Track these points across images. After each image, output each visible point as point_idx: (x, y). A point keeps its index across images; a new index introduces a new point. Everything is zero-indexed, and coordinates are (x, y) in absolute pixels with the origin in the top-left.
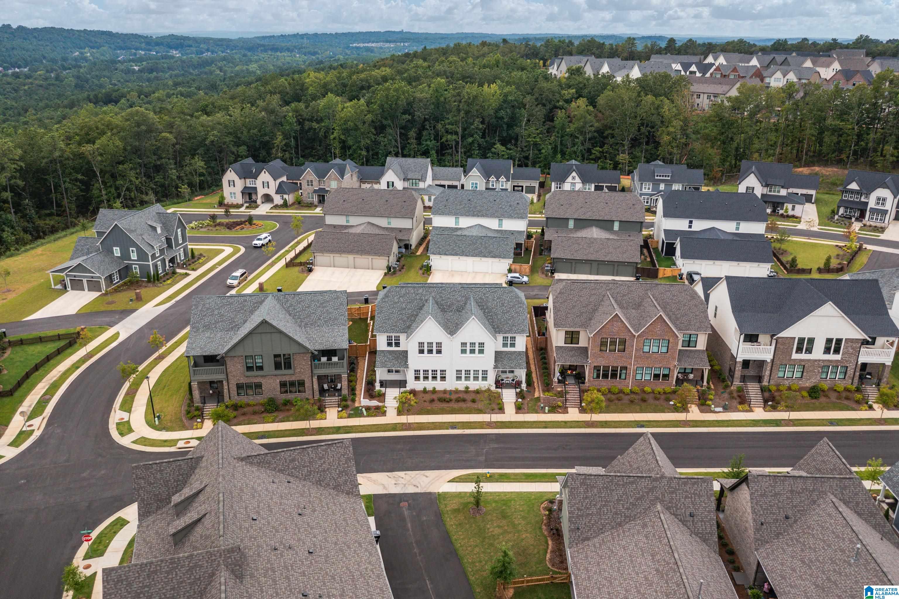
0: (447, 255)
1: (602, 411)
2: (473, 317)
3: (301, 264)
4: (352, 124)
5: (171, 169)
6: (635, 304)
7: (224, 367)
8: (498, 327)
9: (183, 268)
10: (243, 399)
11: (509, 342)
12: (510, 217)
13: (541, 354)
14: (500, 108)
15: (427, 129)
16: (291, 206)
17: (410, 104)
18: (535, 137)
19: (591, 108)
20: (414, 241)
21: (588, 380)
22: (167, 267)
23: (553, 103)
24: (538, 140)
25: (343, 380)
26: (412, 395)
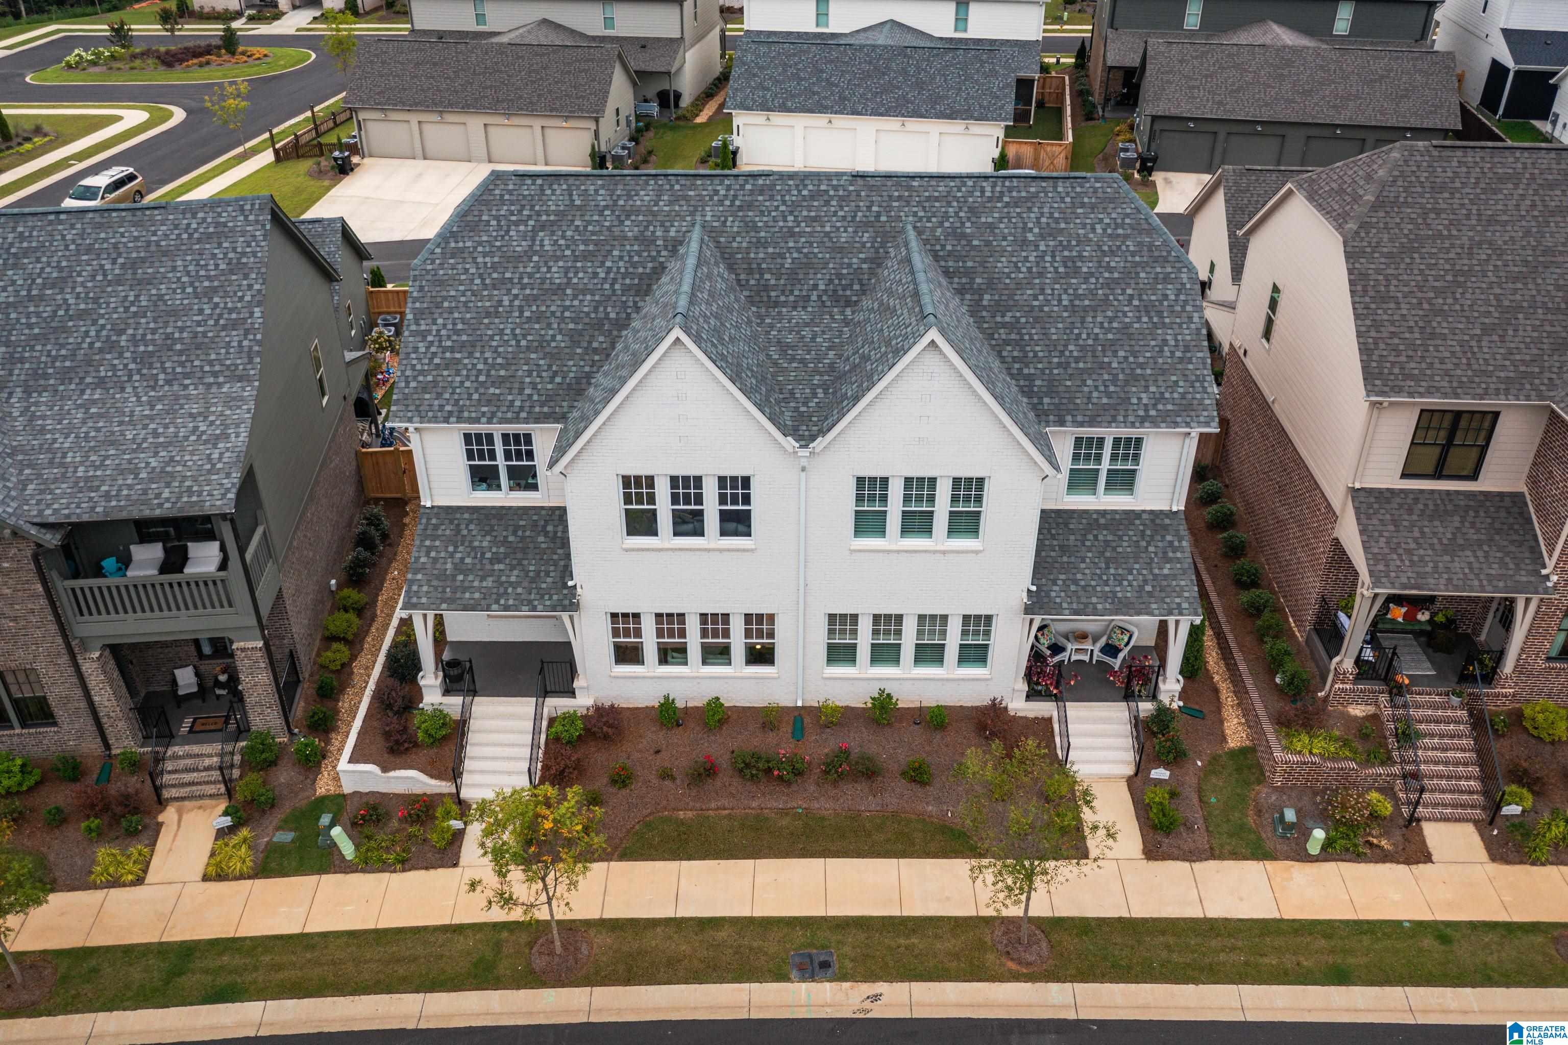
0: (789, 110)
8: (1049, 390)
11: (1106, 465)
20: (688, 84)
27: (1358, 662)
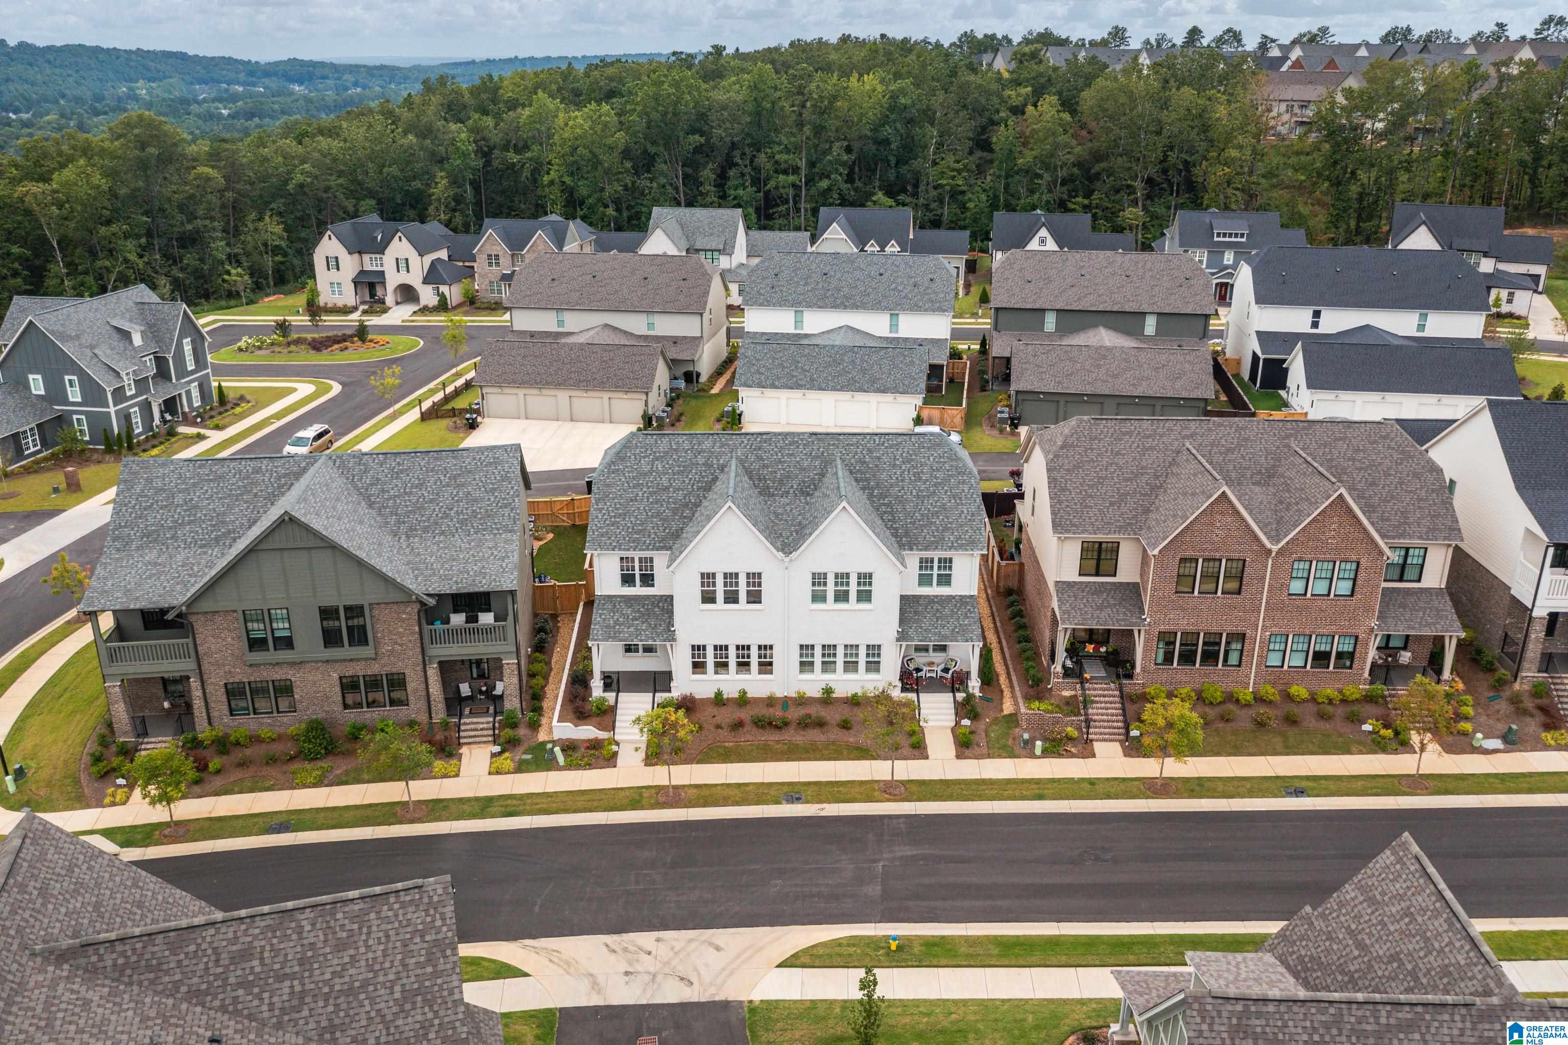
0: (776, 388)
1: (1195, 751)
2: (844, 504)
3: (454, 413)
4: (586, 152)
5: (214, 239)
6: (1260, 472)
7: (189, 640)
8: (907, 534)
9: (194, 424)
10: (245, 725)
11: (935, 572)
12: (916, 308)
13: (1011, 604)
14: (884, 121)
15: (737, 164)
16: (454, 308)
17: (702, 116)
18: (953, 178)
19: (1066, 116)
20: (705, 366)
21: (1144, 670)
22: (157, 421)
23: (987, 114)
24: (960, 182)
25: (506, 671)
26: (681, 713)
27: (1064, 666)
